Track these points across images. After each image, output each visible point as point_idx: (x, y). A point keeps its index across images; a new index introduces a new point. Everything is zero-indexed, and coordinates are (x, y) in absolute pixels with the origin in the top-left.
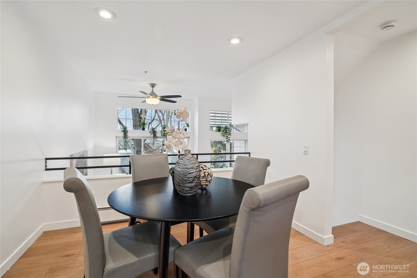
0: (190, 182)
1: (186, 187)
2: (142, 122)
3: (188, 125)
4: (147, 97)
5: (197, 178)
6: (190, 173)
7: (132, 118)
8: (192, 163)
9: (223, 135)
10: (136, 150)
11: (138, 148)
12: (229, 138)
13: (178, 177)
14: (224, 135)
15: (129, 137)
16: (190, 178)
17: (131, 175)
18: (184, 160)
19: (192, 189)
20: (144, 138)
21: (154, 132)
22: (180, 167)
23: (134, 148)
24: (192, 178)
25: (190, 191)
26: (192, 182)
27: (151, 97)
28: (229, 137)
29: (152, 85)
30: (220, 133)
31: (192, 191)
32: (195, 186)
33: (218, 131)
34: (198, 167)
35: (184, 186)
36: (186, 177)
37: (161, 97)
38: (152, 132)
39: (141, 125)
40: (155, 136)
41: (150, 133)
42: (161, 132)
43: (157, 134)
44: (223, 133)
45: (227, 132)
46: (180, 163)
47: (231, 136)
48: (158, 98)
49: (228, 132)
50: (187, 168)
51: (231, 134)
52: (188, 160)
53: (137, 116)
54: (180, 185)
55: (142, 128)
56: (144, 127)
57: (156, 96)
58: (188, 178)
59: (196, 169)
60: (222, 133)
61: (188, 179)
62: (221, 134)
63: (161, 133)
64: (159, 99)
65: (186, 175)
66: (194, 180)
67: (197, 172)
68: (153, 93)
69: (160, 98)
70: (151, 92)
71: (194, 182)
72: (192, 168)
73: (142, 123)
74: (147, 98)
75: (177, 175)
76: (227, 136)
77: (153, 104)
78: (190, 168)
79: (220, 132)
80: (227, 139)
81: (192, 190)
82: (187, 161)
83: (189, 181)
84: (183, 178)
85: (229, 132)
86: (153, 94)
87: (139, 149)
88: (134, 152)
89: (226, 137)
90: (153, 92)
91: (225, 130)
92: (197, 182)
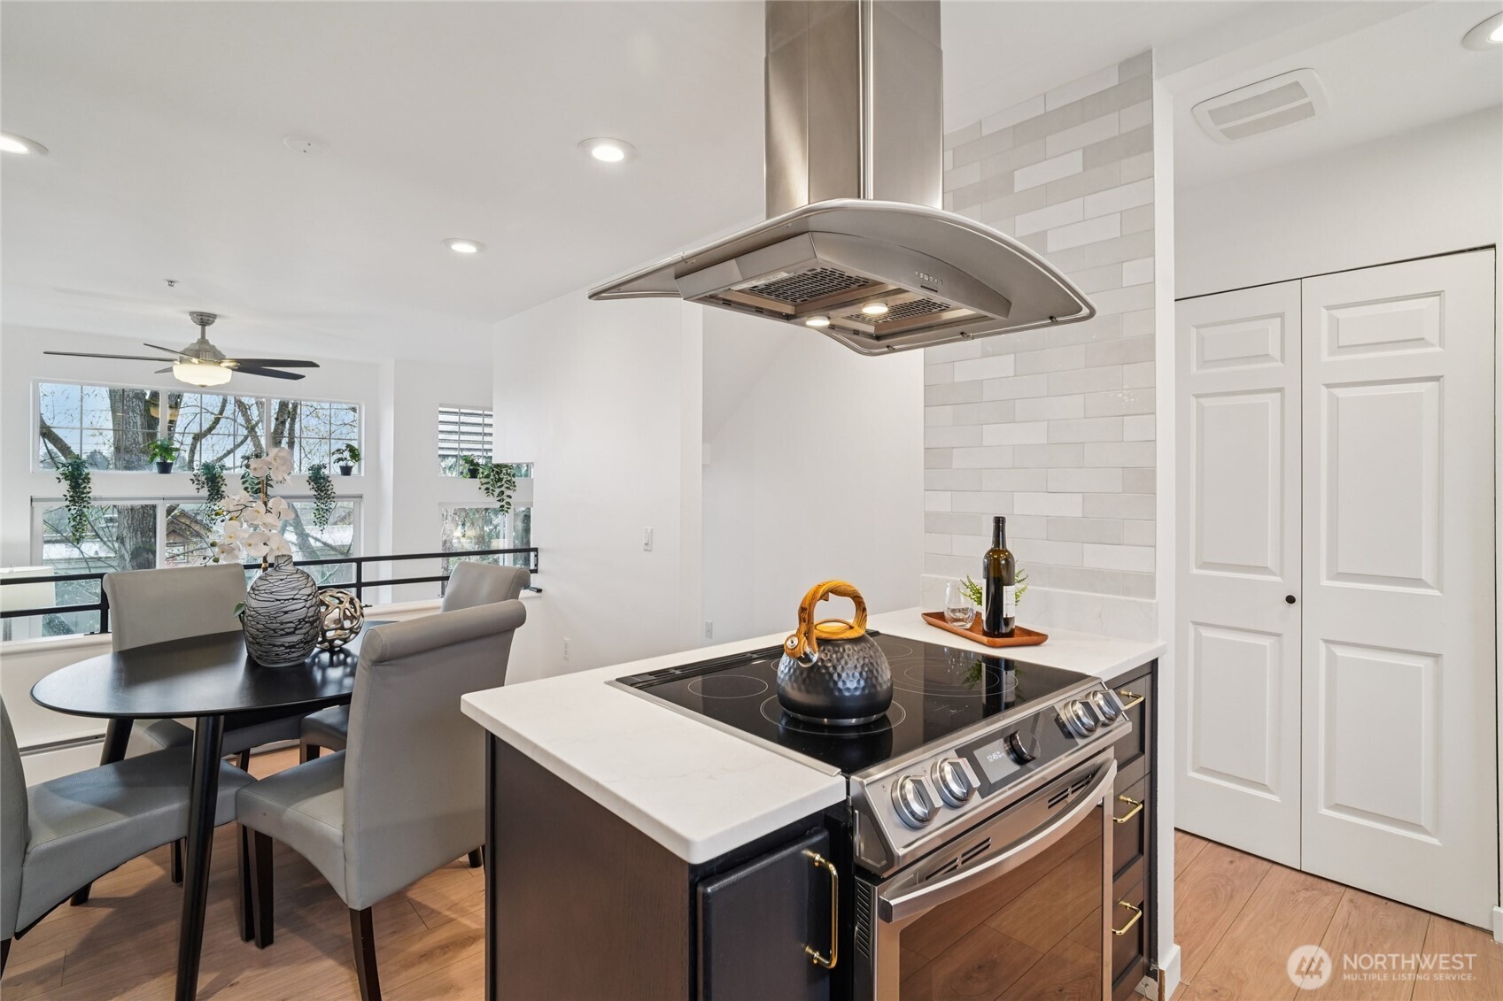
0: (288, 634)
1: (275, 646)
2: (159, 443)
3: (355, 454)
4: (178, 358)
5: (307, 622)
6: (286, 613)
7: (111, 427)
8: (294, 588)
9: (487, 489)
10: (129, 545)
11: (139, 541)
12: (509, 500)
13: (253, 623)
14: (491, 488)
15: (95, 499)
16: (287, 623)
17: (108, 637)
18: (272, 581)
19: (293, 650)
20: (167, 501)
21: (212, 481)
22: (258, 597)
23: (121, 539)
24: (292, 622)
25: (287, 656)
26: (293, 633)
27: (195, 360)
28: (509, 497)
29: (199, 317)
30: (476, 482)
31: (294, 655)
32: (302, 642)
33: (469, 476)
34: (311, 597)
35: (269, 644)
36: (274, 621)
37: (237, 361)
38: (203, 479)
39: (155, 455)
40: (218, 493)
41: (196, 482)
42: (243, 477)
43: (223, 488)
44: (488, 483)
45: (500, 480)
46: (260, 588)
47: (514, 490)
48: (224, 364)
49: (504, 480)
50: (277, 600)
51: (515, 486)
52: (281, 580)
53: (133, 411)
54: (258, 643)
55: (158, 463)
56: (169, 461)
57: (217, 358)
58: (282, 624)
59: (306, 601)
60: (484, 480)
61: (282, 627)
62: (479, 485)
63: (244, 483)
64: (228, 367)
65: (276, 618)
66: (299, 627)
67: (308, 608)
68: (205, 346)
69: (232, 364)
70: (195, 342)
71: (297, 632)
72: (293, 599)
73: (157, 447)
74: (179, 363)
75: (250, 618)
76: (502, 493)
77: (203, 386)
78: (285, 600)
79: (476, 477)
80: (499, 501)
81: (293, 652)
82: (280, 582)
83: (283, 630)
84: (267, 625)
85: (509, 478)
86: (204, 352)
87: (146, 542)
88: (122, 557)
89: (496, 494)
90: (203, 340)
91: (493, 471)
92: (308, 633)
